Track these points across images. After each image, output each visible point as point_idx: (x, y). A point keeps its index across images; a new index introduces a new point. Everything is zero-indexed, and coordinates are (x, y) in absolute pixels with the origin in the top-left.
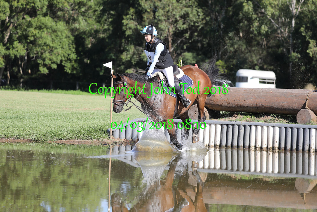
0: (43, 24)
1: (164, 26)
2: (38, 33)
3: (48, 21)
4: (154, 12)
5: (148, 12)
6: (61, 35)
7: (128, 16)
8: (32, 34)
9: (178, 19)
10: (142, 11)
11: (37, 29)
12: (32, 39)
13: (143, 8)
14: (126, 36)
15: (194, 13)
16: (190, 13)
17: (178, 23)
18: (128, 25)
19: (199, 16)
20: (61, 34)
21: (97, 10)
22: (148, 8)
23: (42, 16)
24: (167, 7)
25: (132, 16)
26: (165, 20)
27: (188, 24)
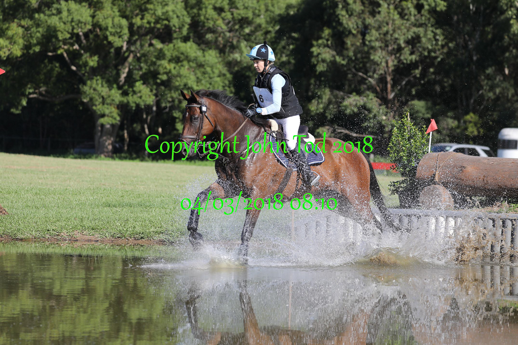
0: (182, 54)
1: (379, 57)
2: (175, 68)
3: (190, 48)
4: (363, 34)
5: (353, 34)
6: (210, 72)
7: (320, 41)
8: (165, 70)
9: (403, 45)
10: (343, 32)
11: (173, 63)
12: (165, 77)
13: (345, 28)
14: (317, 73)
15: (429, 36)
16: (422, 35)
17: (403, 52)
18: (320, 56)
19: (437, 40)
20: (212, 70)
21: (270, 32)
22: (353, 27)
23: (181, 41)
24: (384, 27)
25: (328, 40)
26: (381, 47)
27: (419, 54)
